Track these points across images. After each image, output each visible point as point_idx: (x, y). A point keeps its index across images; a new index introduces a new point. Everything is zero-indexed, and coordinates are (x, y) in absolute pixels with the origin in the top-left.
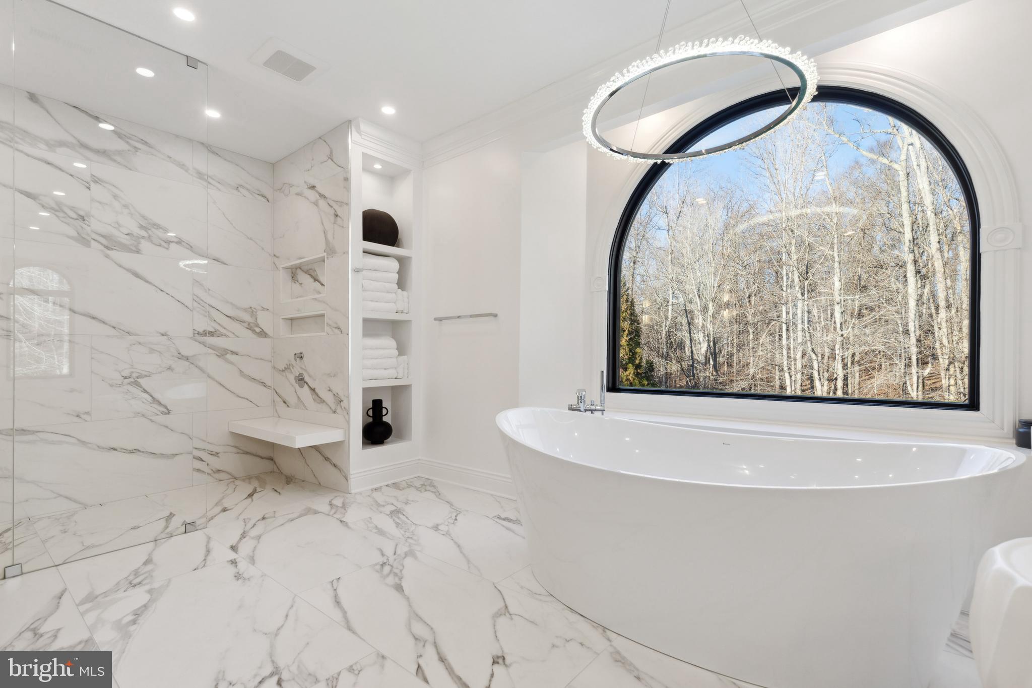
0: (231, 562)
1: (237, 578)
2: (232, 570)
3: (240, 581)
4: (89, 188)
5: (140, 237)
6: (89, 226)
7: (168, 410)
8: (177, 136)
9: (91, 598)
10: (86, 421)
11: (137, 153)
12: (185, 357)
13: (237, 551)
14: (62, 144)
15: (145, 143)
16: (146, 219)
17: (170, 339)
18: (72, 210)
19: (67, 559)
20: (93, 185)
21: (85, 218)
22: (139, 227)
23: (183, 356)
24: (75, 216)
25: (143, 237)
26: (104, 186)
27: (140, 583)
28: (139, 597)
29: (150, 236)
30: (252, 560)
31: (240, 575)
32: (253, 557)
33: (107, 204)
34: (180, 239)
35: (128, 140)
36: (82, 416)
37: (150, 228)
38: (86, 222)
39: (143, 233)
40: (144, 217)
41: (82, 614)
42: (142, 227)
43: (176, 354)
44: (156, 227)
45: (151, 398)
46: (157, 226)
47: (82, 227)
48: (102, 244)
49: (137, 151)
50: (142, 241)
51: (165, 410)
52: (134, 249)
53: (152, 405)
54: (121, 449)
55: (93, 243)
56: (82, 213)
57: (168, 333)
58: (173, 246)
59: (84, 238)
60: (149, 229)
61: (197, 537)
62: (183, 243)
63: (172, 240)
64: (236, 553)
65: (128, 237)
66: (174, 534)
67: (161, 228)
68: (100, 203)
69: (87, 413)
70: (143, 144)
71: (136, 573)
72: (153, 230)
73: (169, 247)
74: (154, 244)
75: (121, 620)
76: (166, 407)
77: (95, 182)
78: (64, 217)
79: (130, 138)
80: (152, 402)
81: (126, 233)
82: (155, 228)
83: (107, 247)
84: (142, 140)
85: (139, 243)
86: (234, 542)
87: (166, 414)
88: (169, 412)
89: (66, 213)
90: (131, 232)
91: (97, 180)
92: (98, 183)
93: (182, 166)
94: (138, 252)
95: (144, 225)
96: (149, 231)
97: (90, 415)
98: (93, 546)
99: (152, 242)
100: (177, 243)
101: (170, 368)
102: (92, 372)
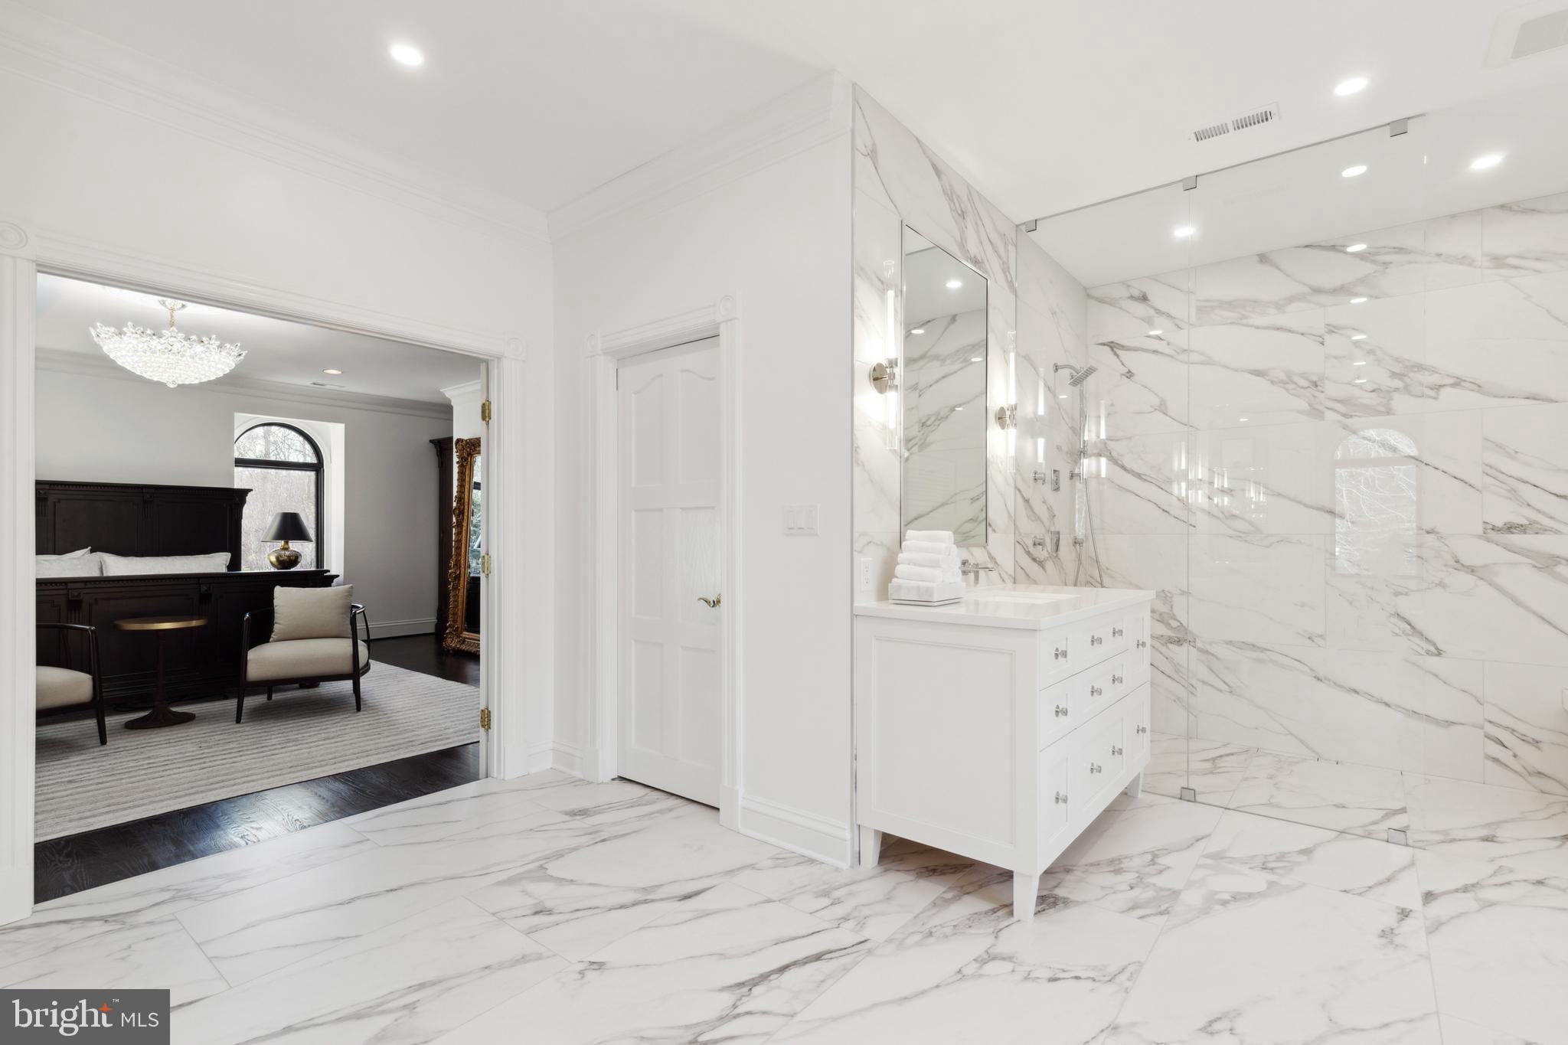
0: (1400, 911)
1: (1382, 934)
2: (1390, 920)
3: (1383, 941)
4: (1322, 344)
5: (1391, 390)
6: (1322, 392)
7: (1437, 649)
8: (1453, 216)
9: (1218, 856)
10: (1320, 646)
11: (1387, 270)
12: (1468, 567)
13: (1427, 903)
14: (1292, 299)
15: (1400, 250)
16: (1400, 362)
17: (1441, 538)
18: (1303, 377)
19: (1244, 806)
20: (1327, 337)
21: (1319, 383)
22: (1390, 377)
23: (1463, 565)
24: (1305, 383)
25: (1396, 390)
26: (1341, 334)
27: (1272, 869)
28: (1258, 881)
29: (1406, 386)
30: (1435, 927)
31: (1392, 933)
32: (1443, 924)
33: (1344, 357)
34: (1458, 378)
35: (1373, 258)
36: (1316, 639)
37: (1406, 373)
38: (1319, 388)
39: (1398, 383)
40: (1397, 360)
41: (1198, 866)
42: (1394, 375)
43: (1451, 562)
44: (1416, 370)
45: (1409, 627)
46: (1419, 368)
47: (1314, 396)
48: (1338, 412)
49: (1387, 268)
50: (1396, 396)
51: (1433, 649)
52: (1383, 409)
53: (1410, 638)
54: (1366, 693)
55: (1328, 413)
56: (1314, 378)
57: (1436, 530)
58: (1444, 392)
59: (1317, 410)
60: (1405, 376)
61: (1399, 855)
62: (1463, 383)
63: (1443, 384)
64: (1424, 905)
65: (1373, 395)
66: (1374, 836)
67: (1425, 369)
68: (1336, 358)
69: (1321, 636)
70: (1396, 253)
71: (1281, 857)
72: (1412, 375)
73: (1438, 395)
74: (1413, 396)
75: (1216, 893)
76: (1434, 644)
77: (1331, 332)
78: (1294, 389)
79: (1377, 254)
80: (1410, 633)
81: (1372, 389)
82: (1415, 372)
83: (1345, 415)
84: (1394, 248)
85: (1391, 399)
86: (1436, 888)
87: (1433, 655)
88: (1440, 654)
89: (1296, 383)
90: (1378, 387)
91: (1332, 329)
92: (1333, 332)
93: (1464, 260)
94: (1389, 412)
95: (1398, 371)
96: (1406, 379)
97: (1324, 639)
98: (1278, 806)
99: (1410, 394)
100: (1453, 385)
101: (1441, 584)
102: (1327, 583)
